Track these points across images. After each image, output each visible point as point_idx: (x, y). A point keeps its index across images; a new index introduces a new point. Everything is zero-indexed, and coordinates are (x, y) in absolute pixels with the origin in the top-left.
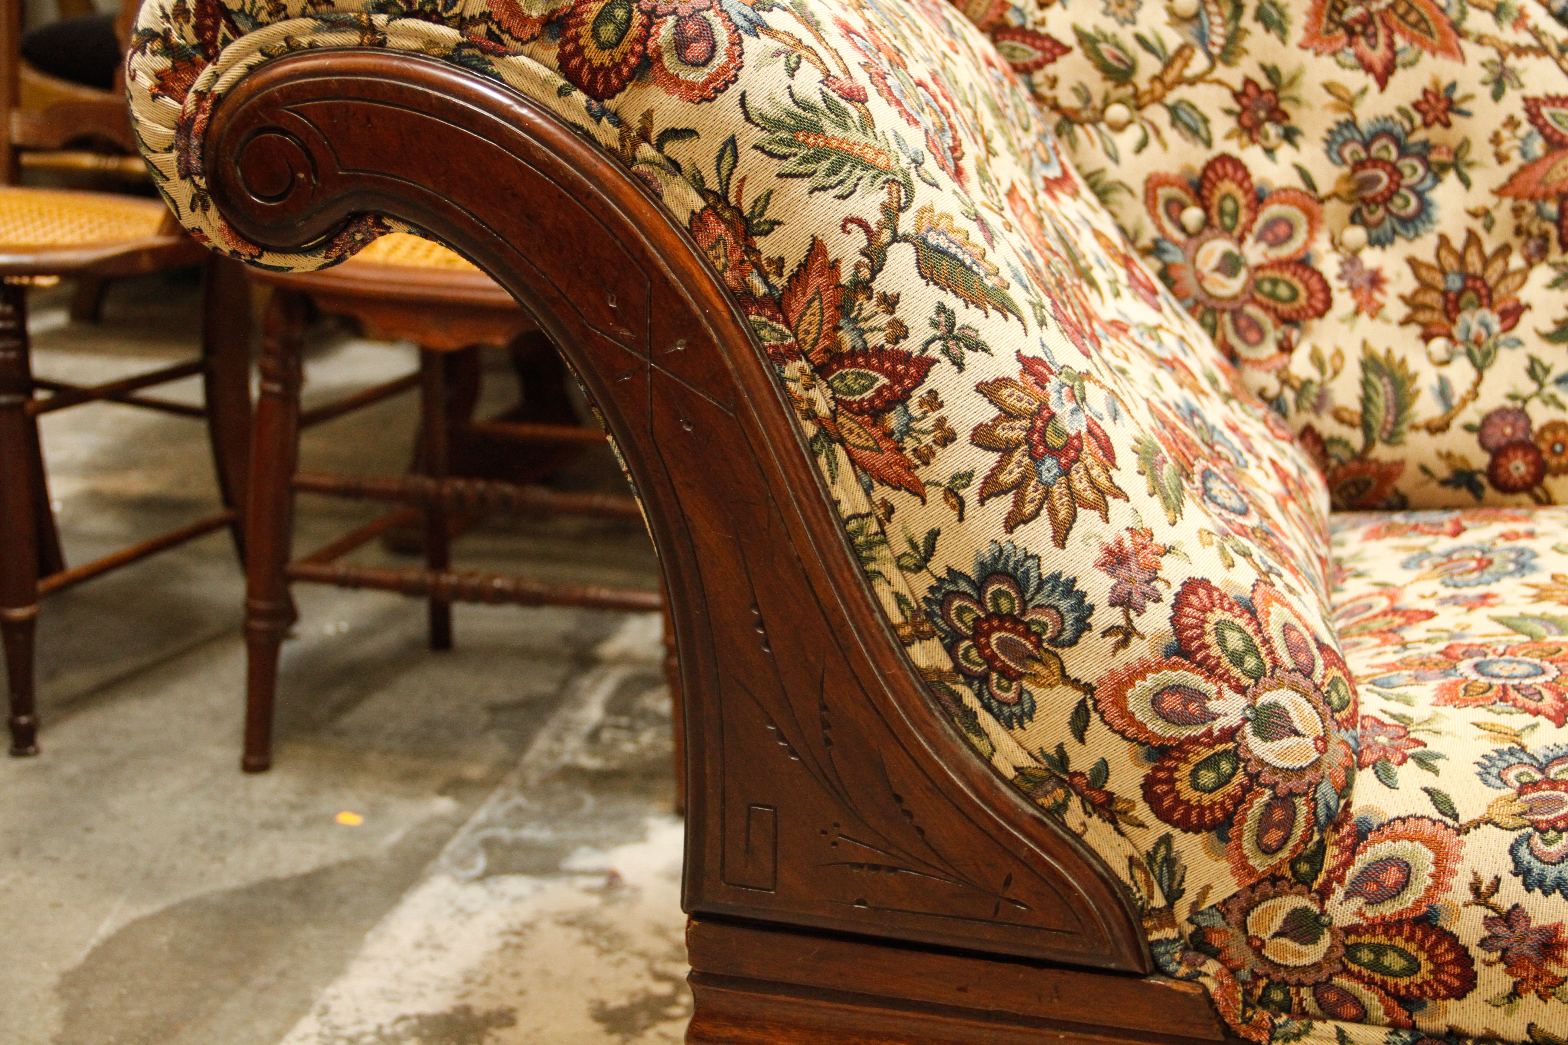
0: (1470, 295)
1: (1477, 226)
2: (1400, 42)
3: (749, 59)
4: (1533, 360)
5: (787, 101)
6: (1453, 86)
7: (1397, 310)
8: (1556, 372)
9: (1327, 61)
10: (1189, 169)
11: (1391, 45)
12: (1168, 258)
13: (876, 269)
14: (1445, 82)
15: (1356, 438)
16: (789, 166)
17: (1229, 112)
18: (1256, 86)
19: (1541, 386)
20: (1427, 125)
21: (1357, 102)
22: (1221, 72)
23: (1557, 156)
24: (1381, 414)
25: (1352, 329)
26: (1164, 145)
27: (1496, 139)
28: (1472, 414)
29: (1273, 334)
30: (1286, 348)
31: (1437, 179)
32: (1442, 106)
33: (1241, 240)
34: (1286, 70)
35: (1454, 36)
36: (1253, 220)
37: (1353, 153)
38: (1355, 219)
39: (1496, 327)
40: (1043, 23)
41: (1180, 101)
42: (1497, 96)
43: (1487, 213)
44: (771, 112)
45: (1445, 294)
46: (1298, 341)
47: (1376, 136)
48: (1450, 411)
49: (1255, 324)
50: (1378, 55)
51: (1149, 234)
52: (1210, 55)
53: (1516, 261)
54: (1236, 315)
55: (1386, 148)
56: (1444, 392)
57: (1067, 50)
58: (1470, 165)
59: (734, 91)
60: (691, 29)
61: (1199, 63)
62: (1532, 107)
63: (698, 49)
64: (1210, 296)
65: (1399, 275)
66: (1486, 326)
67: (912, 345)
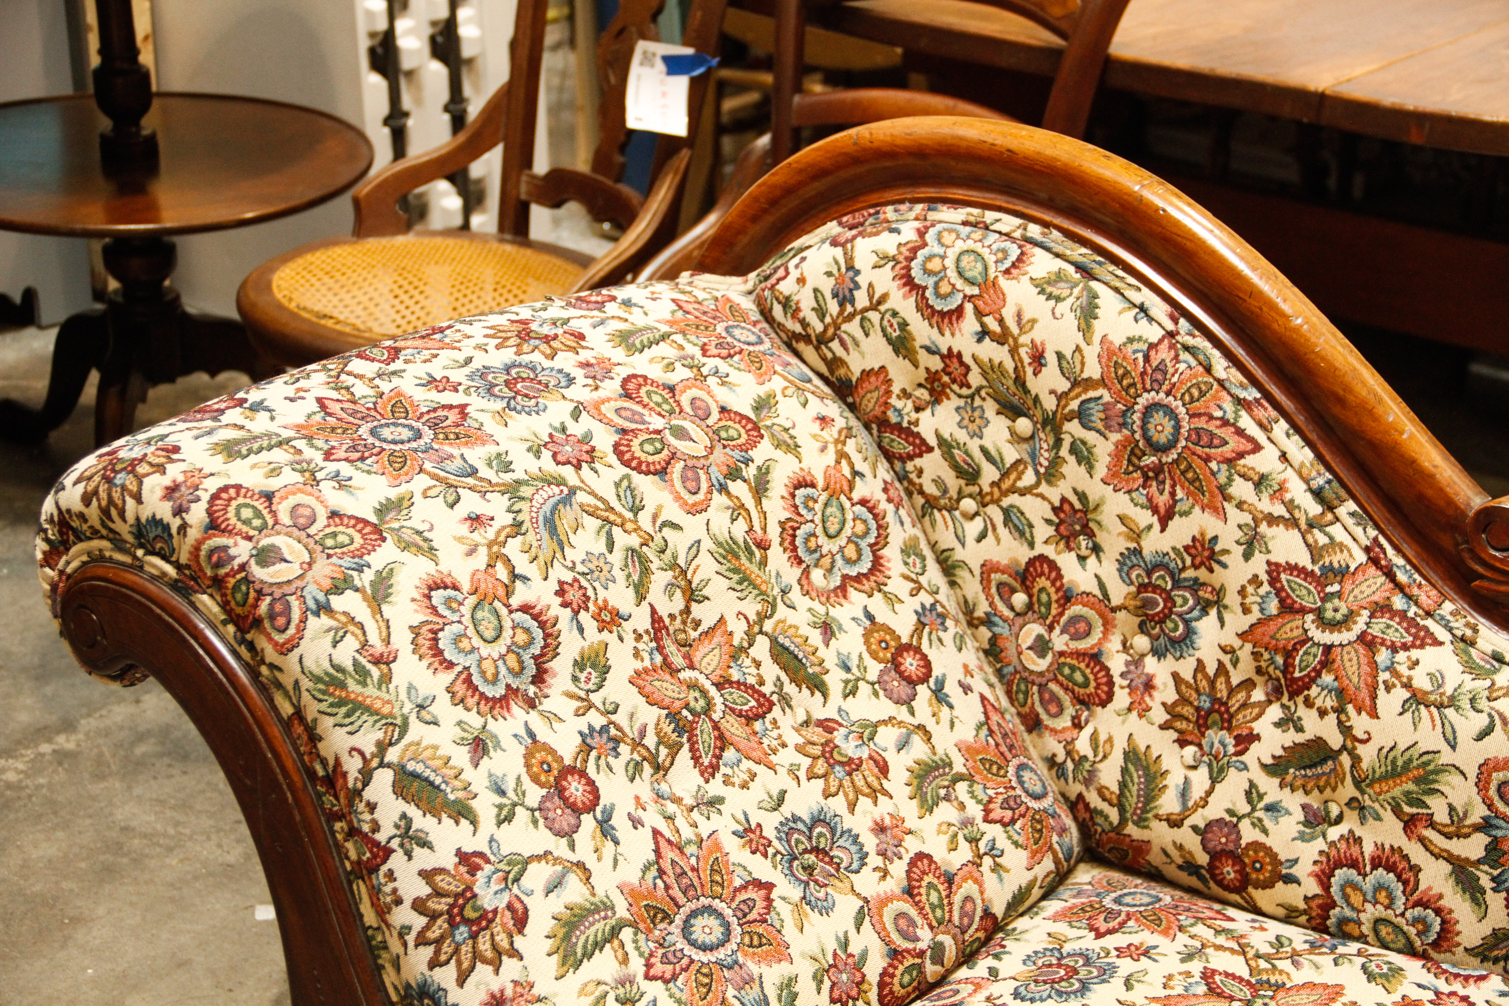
0: (1216, 716)
1: (1226, 659)
2: (1180, 494)
3: (308, 633)
4: (1252, 785)
5: (326, 665)
6: (1215, 538)
7: (1159, 715)
8: (1267, 800)
9: (1123, 498)
10: (1016, 562)
11: (1173, 494)
12: (997, 630)
13: (366, 784)
14: (1209, 535)
15: (1114, 815)
16: (323, 706)
17: (1048, 522)
18: (1071, 505)
19: (1254, 809)
20: (1196, 567)
21: (1143, 536)
22: (1044, 488)
23: (1288, 617)
24: (1132, 800)
25: (1124, 722)
26: (998, 540)
27: (1242, 592)
28: (1199, 819)
29: (1070, 710)
30: (1077, 725)
31: (1205, 612)
32: (1206, 553)
33: (1051, 628)
34: (1093, 498)
35: (1220, 498)
36: (1061, 614)
37: (1138, 576)
38: (1142, 628)
39: (1231, 750)
40: (916, 423)
41: (1012, 506)
42: (1247, 556)
43: (1233, 651)
44: (317, 671)
45: (1198, 709)
46: (1087, 722)
47: (1157, 566)
48: (1187, 811)
49: (1055, 699)
50: (1163, 500)
51: (982, 608)
52: (1037, 472)
53: (1258, 695)
54: (1042, 687)
55: (1162, 577)
56: (1184, 793)
57: (930, 450)
58: (1226, 607)
59: (297, 652)
60: (278, 607)
61: (1029, 478)
62: (1274, 570)
63: (281, 621)
64: (1026, 669)
65: (1165, 685)
66: (1224, 746)
67: (381, 837)
